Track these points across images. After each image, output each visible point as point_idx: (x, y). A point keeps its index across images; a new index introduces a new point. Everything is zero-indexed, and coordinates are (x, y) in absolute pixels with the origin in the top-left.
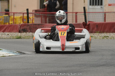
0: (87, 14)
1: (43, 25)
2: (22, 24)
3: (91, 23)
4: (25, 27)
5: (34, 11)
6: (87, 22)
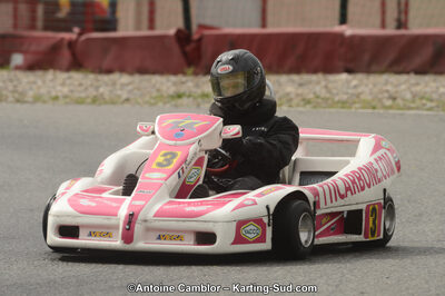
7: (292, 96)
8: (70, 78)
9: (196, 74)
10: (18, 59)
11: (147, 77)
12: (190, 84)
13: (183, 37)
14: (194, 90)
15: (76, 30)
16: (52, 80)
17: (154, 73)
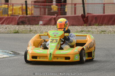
0: (85, 5)
1: (42, 17)
2: (20, 17)
3: (89, 15)
4: (24, 19)
5: (33, 3)
6: (86, 14)
7: (111, 31)
8: (54, 27)
9: (86, 26)
10: (41, 22)
11: (74, 27)
12: (85, 28)
13: (83, 16)
14: (86, 30)
15: (56, 15)
16: (50, 28)
17: (76, 26)
